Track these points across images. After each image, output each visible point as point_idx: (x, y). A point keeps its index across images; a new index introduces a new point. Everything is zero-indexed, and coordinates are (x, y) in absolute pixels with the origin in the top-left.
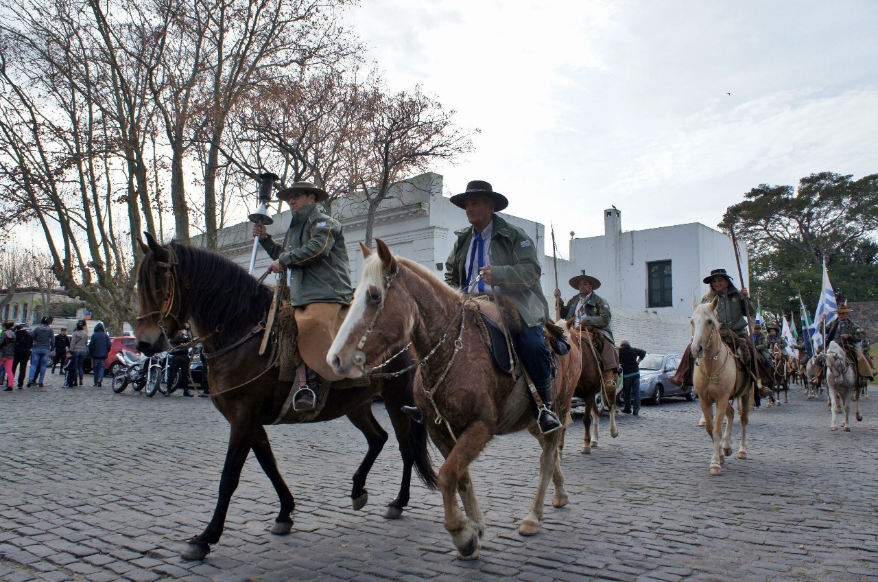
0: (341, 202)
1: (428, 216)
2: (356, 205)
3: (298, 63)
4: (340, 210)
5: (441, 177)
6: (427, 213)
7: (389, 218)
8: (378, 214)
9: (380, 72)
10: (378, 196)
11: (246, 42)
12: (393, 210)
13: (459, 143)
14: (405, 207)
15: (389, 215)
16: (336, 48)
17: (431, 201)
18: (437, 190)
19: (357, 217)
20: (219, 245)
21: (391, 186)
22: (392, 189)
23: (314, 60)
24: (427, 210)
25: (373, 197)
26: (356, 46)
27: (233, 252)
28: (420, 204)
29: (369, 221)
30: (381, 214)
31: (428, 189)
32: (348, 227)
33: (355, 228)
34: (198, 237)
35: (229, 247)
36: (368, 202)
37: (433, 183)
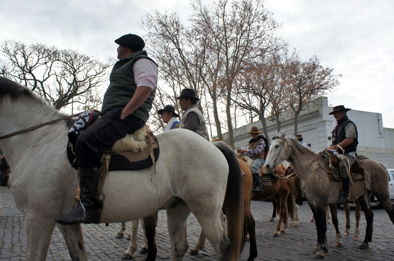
0: (283, 114)
1: (322, 116)
2: (290, 114)
3: (259, 56)
4: (283, 117)
5: (326, 98)
6: (322, 115)
7: (305, 119)
8: (299, 117)
9: (297, 53)
10: (299, 110)
11: (237, 50)
12: (306, 115)
13: (333, 82)
14: (311, 113)
16: (275, 47)
17: (323, 110)
18: (325, 104)
19: (291, 120)
20: (234, 136)
21: (304, 105)
22: (305, 106)
23: (267, 53)
24: (321, 113)
25: (297, 110)
26: (284, 44)
27: (240, 138)
28: (318, 111)
29: (295, 121)
30: (301, 118)
31: (321, 104)
32: (287, 124)
33: (290, 124)
34: (225, 133)
35: (238, 136)
36: (294, 113)
37: (323, 101)
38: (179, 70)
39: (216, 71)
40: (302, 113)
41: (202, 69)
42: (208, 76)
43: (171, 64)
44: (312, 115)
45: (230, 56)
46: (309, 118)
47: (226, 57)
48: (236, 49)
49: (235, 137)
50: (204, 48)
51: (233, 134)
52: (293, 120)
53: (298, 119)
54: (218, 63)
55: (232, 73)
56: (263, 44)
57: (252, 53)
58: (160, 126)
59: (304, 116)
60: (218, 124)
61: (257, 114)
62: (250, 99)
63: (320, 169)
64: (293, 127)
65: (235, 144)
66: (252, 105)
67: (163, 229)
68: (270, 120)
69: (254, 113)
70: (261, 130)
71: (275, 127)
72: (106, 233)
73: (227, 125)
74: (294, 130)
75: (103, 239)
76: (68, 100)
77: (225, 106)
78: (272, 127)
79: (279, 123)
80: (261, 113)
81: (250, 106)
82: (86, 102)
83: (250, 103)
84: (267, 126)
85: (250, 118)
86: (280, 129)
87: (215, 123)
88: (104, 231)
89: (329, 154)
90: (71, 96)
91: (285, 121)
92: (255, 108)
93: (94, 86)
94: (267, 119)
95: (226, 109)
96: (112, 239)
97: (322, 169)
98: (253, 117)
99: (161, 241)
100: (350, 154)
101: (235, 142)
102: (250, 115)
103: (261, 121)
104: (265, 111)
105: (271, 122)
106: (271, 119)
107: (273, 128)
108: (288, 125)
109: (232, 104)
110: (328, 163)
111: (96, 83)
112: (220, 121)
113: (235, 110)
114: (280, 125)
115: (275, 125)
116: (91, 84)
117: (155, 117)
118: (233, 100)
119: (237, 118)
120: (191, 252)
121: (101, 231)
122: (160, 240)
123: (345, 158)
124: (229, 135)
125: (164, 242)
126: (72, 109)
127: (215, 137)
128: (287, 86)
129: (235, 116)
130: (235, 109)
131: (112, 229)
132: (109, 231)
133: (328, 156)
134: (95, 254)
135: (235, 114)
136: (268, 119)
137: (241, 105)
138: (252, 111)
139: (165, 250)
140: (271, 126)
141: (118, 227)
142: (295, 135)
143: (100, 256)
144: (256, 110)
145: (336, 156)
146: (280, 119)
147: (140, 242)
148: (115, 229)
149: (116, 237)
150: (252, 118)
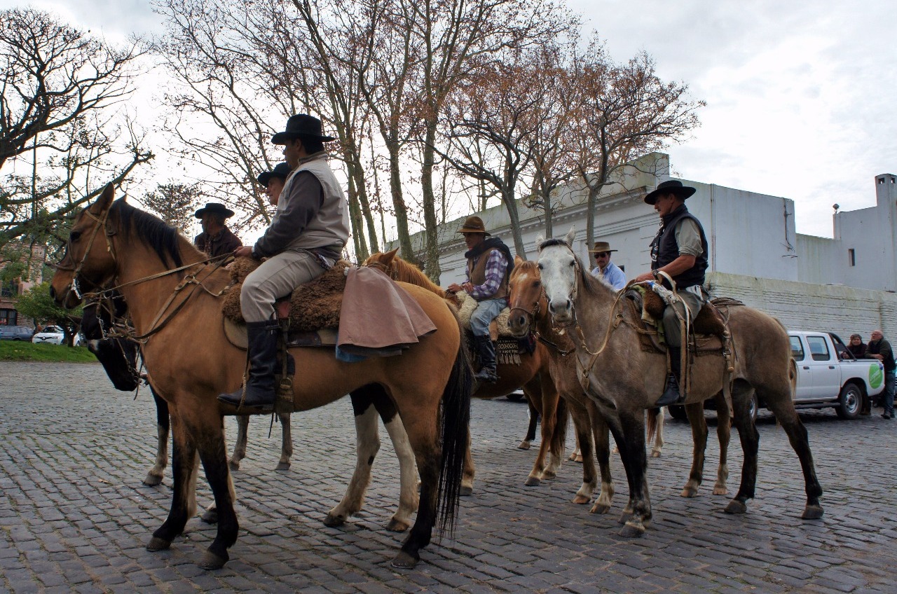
0: (560, 191)
2: (578, 193)
3: (509, 46)
4: (560, 198)
5: (666, 157)
7: (613, 205)
8: (600, 201)
9: (601, 43)
10: (599, 182)
11: (454, 30)
12: (616, 196)
13: (683, 117)
14: (628, 193)
15: (613, 201)
16: (547, 26)
18: (662, 171)
19: (580, 206)
20: (439, 241)
21: (611, 171)
22: (614, 174)
23: (527, 41)
25: (593, 183)
26: (569, 20)
27: (454, 248)
28: (644, 188)
29: (590, 209)
30: (603, 202)
31: (653, 171)
32: (570, 216)
33: (578, 216)
34: (417, 234)
35: (449, 243)
36: (588, 190)
37: (658, 164)
38: (309, 73)
39: (400, 79)
40: (605, 191)
41: (365, 74)
42: (379, 91)
43: (289, 58)
44: (629, 197)
45: (435, 42)
46: (622, 202)
47: (425, 45)
48: (451, 27)
49: (442, 245)
50: (373, 21)
51: (436, 235)
52: (582, 207)
53: (596, 206)
54: (407, 59)
55: (439, 86)
56: (519, 17)
57: (491, 40)
58: (257, 213)
59: (613, 199)
60: (401, 210)
61: (497, 189)
62: (482, 152)
63: (623, 326)
64: (583, 225)
65: (440, 262)
66: (486, 167)
67: (259, 464)
68: (529, 204)
69: (490, 186)
70: (507, 228)
71: (539, 222)
72: (119, 473)
73: (422, 214)
74: (586, 232)
75: (110, 489)
76: (22, 142)
77: (419, 167)
78: (533, 223)
79: (550, 212)
80: (506, 188)
81: (481, 169)
82: (70, 148)
83: (481, 162)
84: (520, 220)
85: (481, 199)
86: (551, 229)
87: (393, 209)
88: (114, 468)
89: (642, 290)
90: (32, 131)
91: (563, 209)
92: (494, 173)
93: (91, 106)
94: (521, 202)
95: (421, 174)
96: (134, 489)
97: (627, 325)
98: (488, 197)
99: (255, 492)
100: (689, 289)
101: (440, 257)
102: (481, 191)
103: (505, 207)
104: (518, 182)
105: (532, 209)
106: (532, 203)
107: (534, 226)
108: (570, 219)
109: (437, 163)
110: (640, 312)
111: (98, 100)
112: (406, 204)
113: (444, 178)
114: (553, 218)
115: (539, 218)
116: (84, 101)
117: (244, 189)
118: (440, 153)
119: (447, 197)
120: (327, 518)
121: (105, 469)
122: (251, 491)
123: (678, 299)
124: (426, 237)
125: (261, 495)
126: (34, 165)
127: (391, 243)
128: (573, 123)
129: (444, 191)
130: (443, 174)
131: (134, 465)
132: (128, 470)
133: (640, 294)
134: (92, 525)
135: (443, 188)
136: (525, 204)
137: (460, 165)
138: (486, 181)
139: (266, 514)
140: (530, 220)
141: (150, 458)
142: (587, 244)
143: (102, 529)
144: (495, 180)
145: (658, 295)
146: (554, 202)
147: (203, 496)
148: (140, 465)
149: (144, 483)
150: (484, 197)
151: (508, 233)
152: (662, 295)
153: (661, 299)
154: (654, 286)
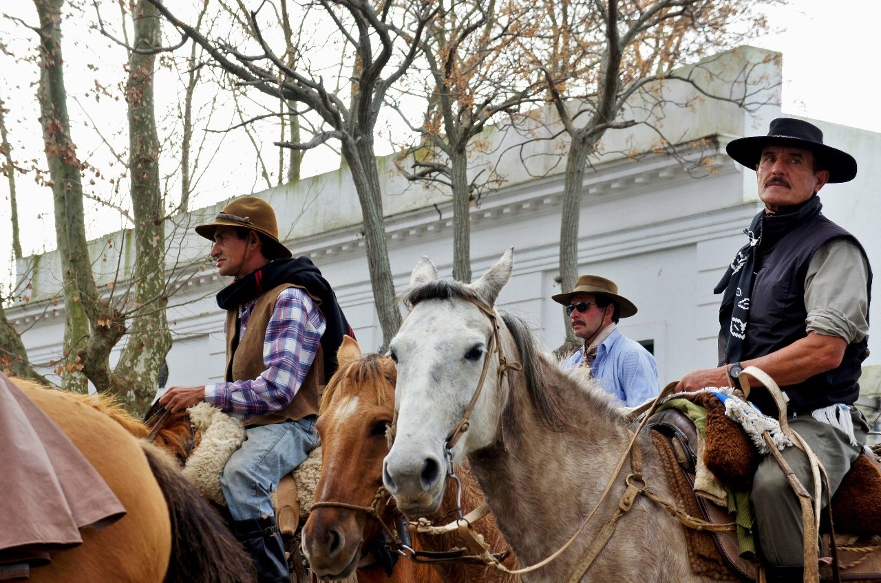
0: (495, 139)
2: (541, 146)
4: (493, 159)
5: (776, 58)
7: (629, 181)
8: (596, 170)
10: (594, 120)
12: (638, 157)
14: (670, 150)
15: (632, 172)
18: (762, 97)
20: (170, 259)
21: (630, 92)
22: (636, 99)
25: (582, 122)
28: (715, 139)
29: (569, 191)
30: (603, 171)
31: (737, 95)
32: (518, 207)
33: (536, 209)
34: (109, 239)
36: (567, 138)
37: (754, 76)
40: (612, 143)
44: (673, 161)
46: (653, 175)
49: (178, 270)
51: (161, 243)
52: (552, 184)
53: (586, 182)
59: (629, 165)
60: (65, 171)
61: (328, 128)
63: (644, 504)
64: (550, 230)
65: (170, 314)
66: (300, 71)
68: (411, 172)
70: (352, 233)
71: (436, 218)
74: (557, 250)
78: (423, 222)
79: (465, 195)
81: (289, 72)
83: (292, 50)
84: (386, 213)
85: (287, 151)
86: (467, 238)
89: (697, 413)
91: (501, 187)
92: (320, 87)
94: (391, 165)
95: (124, 77)
97: (655, 504)
98: (305, 148)
100: (819, 415)
101: (171, 302)
102: (288, 128)
103: (348, 175)
105: (419, 185)
106: (419, 170)
107: (423, 229)
108: (518, 214)
109: (171, 50)
110: (689, 467)
113: (190, 90)
114: (473, 209)
115: (437, 209)
118: (175, 22)
124: (133, 248)
127: (37, 258)
129: (188, 126)
130: (186, 79)
133: (691, 422)
135: (186, 118)
136: (400, 169)
137: (231, 58)
138: (301, 106)
140: (415, 213)
144: (324, 104)
145: (738, 426)
146: (476, 167)
151: (354, 244)
152: (748, 427)
153: (747, 437)
154: (729, 404)
